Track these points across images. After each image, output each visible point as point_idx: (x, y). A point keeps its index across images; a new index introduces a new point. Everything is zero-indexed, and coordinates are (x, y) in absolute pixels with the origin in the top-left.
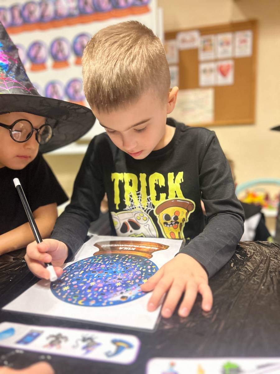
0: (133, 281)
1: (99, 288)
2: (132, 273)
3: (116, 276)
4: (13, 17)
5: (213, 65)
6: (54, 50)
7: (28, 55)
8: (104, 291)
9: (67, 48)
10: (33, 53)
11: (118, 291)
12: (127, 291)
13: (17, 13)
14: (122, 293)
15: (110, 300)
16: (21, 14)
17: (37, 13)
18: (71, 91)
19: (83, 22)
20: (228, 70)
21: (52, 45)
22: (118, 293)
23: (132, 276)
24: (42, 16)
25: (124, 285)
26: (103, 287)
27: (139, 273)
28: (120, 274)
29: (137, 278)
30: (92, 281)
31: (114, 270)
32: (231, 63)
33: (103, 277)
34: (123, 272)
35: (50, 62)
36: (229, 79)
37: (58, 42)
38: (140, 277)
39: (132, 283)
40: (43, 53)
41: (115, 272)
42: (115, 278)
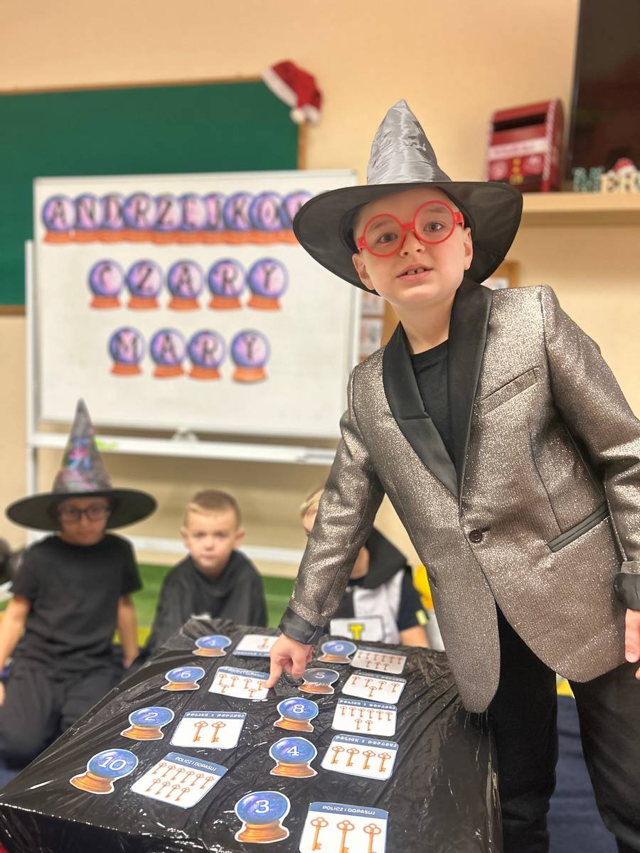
4: (107, 215)
6: (176, 279)
7: (127, 281)
9: (197, 279)
10: (136, 279)
13: (114, 210)
16: (121, 212)
17: (151, 216)
18: (198, 350)
19: (229, 242)
21: (172, 271)
24: (160, 221)
35: (164, 297)
37: (184, 266)
40: (155, 281)
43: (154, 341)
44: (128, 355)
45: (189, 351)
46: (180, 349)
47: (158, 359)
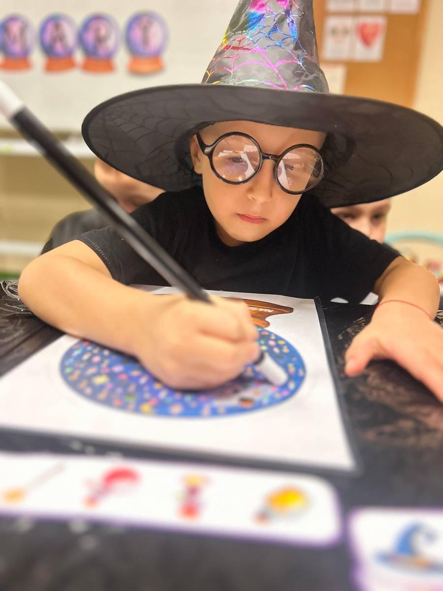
5: (349, 22)
18: (90, 37)
20: (374, 34)
32: (381, 21)
36: (375, 53)
43: (43, 30)
44: (17, 48)
45: (81, 40)
46: (70, 37)
47: (48, 50)
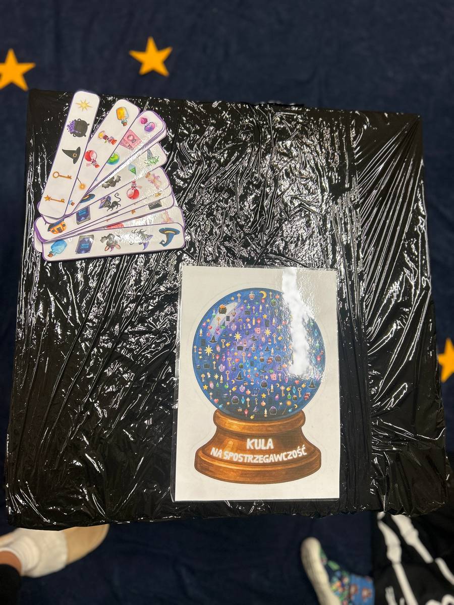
0: (224, 347)
1: (257, 325)
2: (230, 365)
3: (247, 354)
8: (248, 320)
11: (234, 321)
12: (224, 325)
14: (228, 318)
15: (236, 304)
22: (231, 318)
23: (228, 359)
25: (231, 335)
26: (253, 327)
27: (222, 368)
28: (244, 361)
29: (220, 354)
30: (271, 337)
31: (255, 369)
33: (262, 350)
34: (242, 367)
38: (217, 358)
39: (223, 341)
41: (252, 364)
42: (247, 350)
